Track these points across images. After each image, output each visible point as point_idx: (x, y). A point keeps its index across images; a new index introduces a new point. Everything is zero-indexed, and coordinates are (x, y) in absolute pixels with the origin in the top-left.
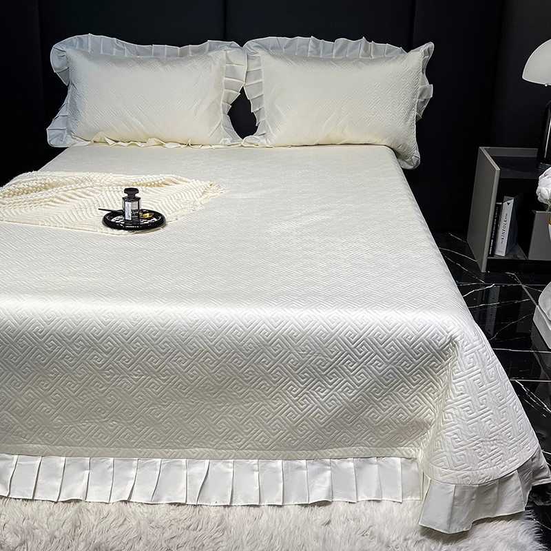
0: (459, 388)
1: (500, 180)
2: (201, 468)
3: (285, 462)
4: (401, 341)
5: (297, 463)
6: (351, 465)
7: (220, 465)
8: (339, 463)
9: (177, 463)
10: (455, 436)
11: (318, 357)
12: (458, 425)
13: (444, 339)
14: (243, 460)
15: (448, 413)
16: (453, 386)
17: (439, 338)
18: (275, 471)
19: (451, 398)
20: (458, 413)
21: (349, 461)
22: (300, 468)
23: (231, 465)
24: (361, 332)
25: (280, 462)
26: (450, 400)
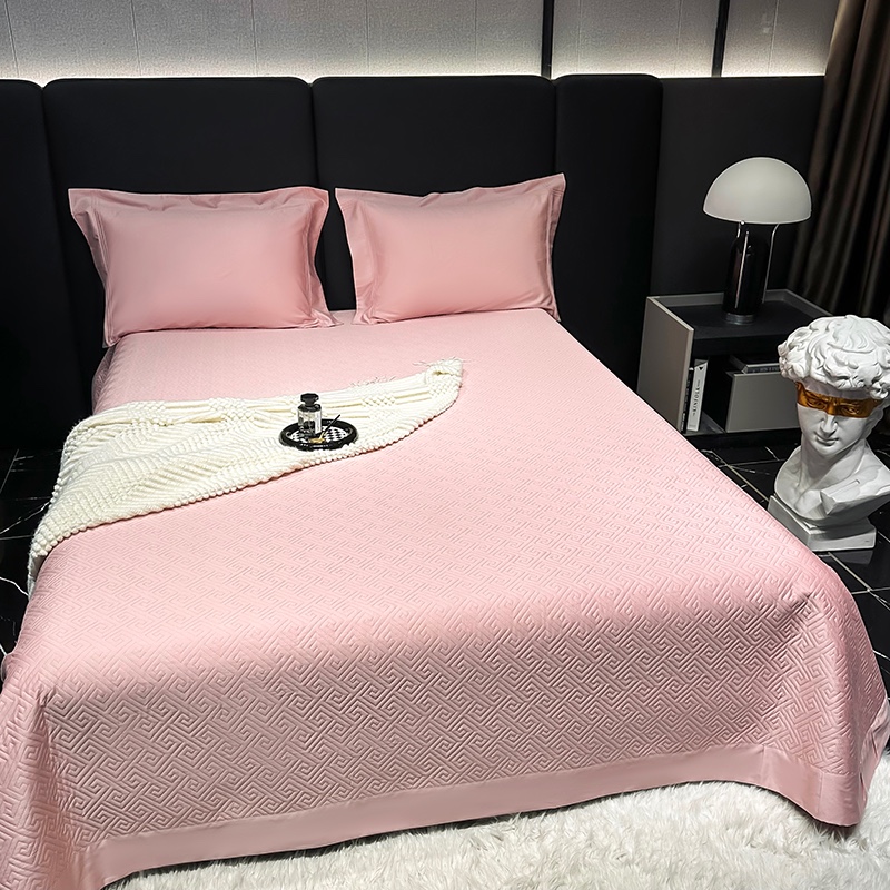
1: (695, 342)
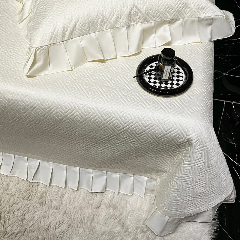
0: (186, 171)
2: (35, 163)
3: (81, 169)
4: (152, 135)
5: (88, 170)
6: (118, 176)
7: (46, 163)
8: (111, 174)
9: (23, 158)
10: (176, 195)
11: (95, 134)
12: (179, 190)
13: (183, 139)
14: (58, 164)
15: (174, 181)
16: (182, 168)
17: (180, 138)
18: (75, 172)
19: (179, 174)
20: (181, 184)
21: (117, 174)
22: (89, 173)
23: (52, 165)
24: (125, 125)
25: (78, 169)
26: (178, 175)
